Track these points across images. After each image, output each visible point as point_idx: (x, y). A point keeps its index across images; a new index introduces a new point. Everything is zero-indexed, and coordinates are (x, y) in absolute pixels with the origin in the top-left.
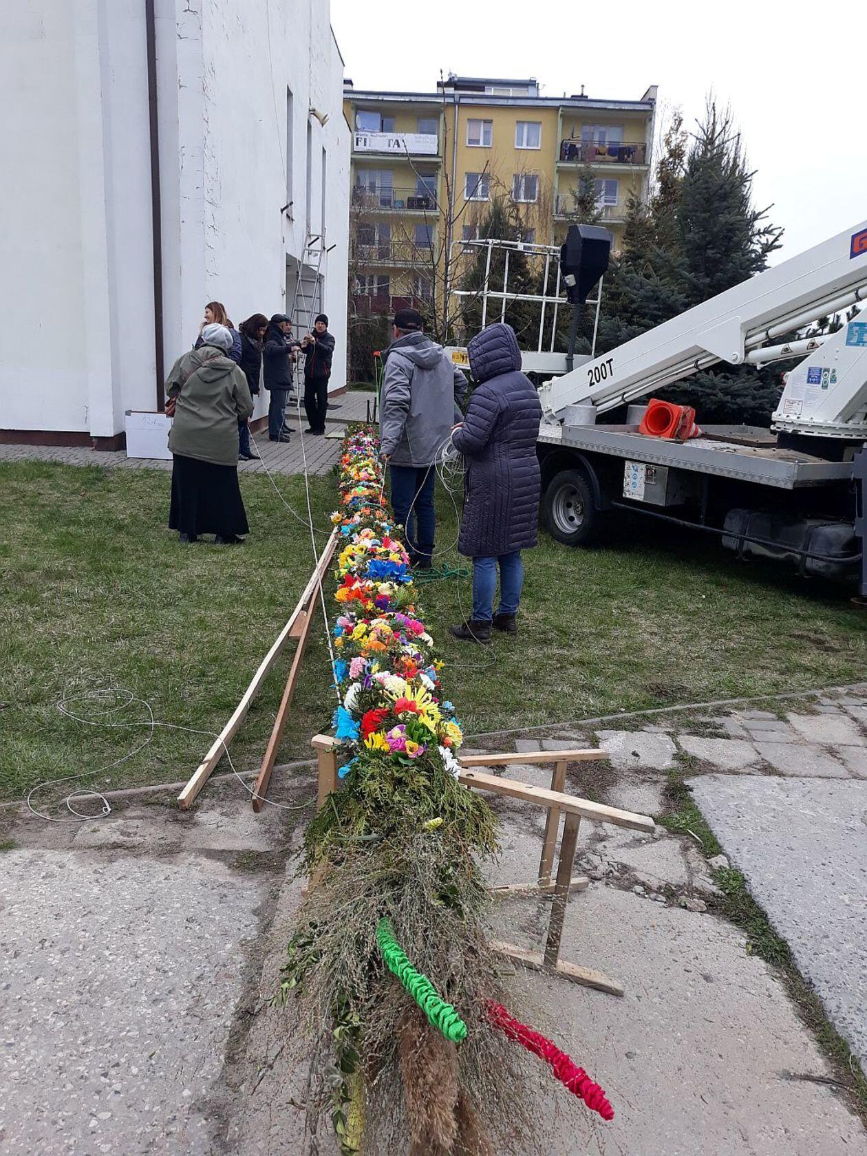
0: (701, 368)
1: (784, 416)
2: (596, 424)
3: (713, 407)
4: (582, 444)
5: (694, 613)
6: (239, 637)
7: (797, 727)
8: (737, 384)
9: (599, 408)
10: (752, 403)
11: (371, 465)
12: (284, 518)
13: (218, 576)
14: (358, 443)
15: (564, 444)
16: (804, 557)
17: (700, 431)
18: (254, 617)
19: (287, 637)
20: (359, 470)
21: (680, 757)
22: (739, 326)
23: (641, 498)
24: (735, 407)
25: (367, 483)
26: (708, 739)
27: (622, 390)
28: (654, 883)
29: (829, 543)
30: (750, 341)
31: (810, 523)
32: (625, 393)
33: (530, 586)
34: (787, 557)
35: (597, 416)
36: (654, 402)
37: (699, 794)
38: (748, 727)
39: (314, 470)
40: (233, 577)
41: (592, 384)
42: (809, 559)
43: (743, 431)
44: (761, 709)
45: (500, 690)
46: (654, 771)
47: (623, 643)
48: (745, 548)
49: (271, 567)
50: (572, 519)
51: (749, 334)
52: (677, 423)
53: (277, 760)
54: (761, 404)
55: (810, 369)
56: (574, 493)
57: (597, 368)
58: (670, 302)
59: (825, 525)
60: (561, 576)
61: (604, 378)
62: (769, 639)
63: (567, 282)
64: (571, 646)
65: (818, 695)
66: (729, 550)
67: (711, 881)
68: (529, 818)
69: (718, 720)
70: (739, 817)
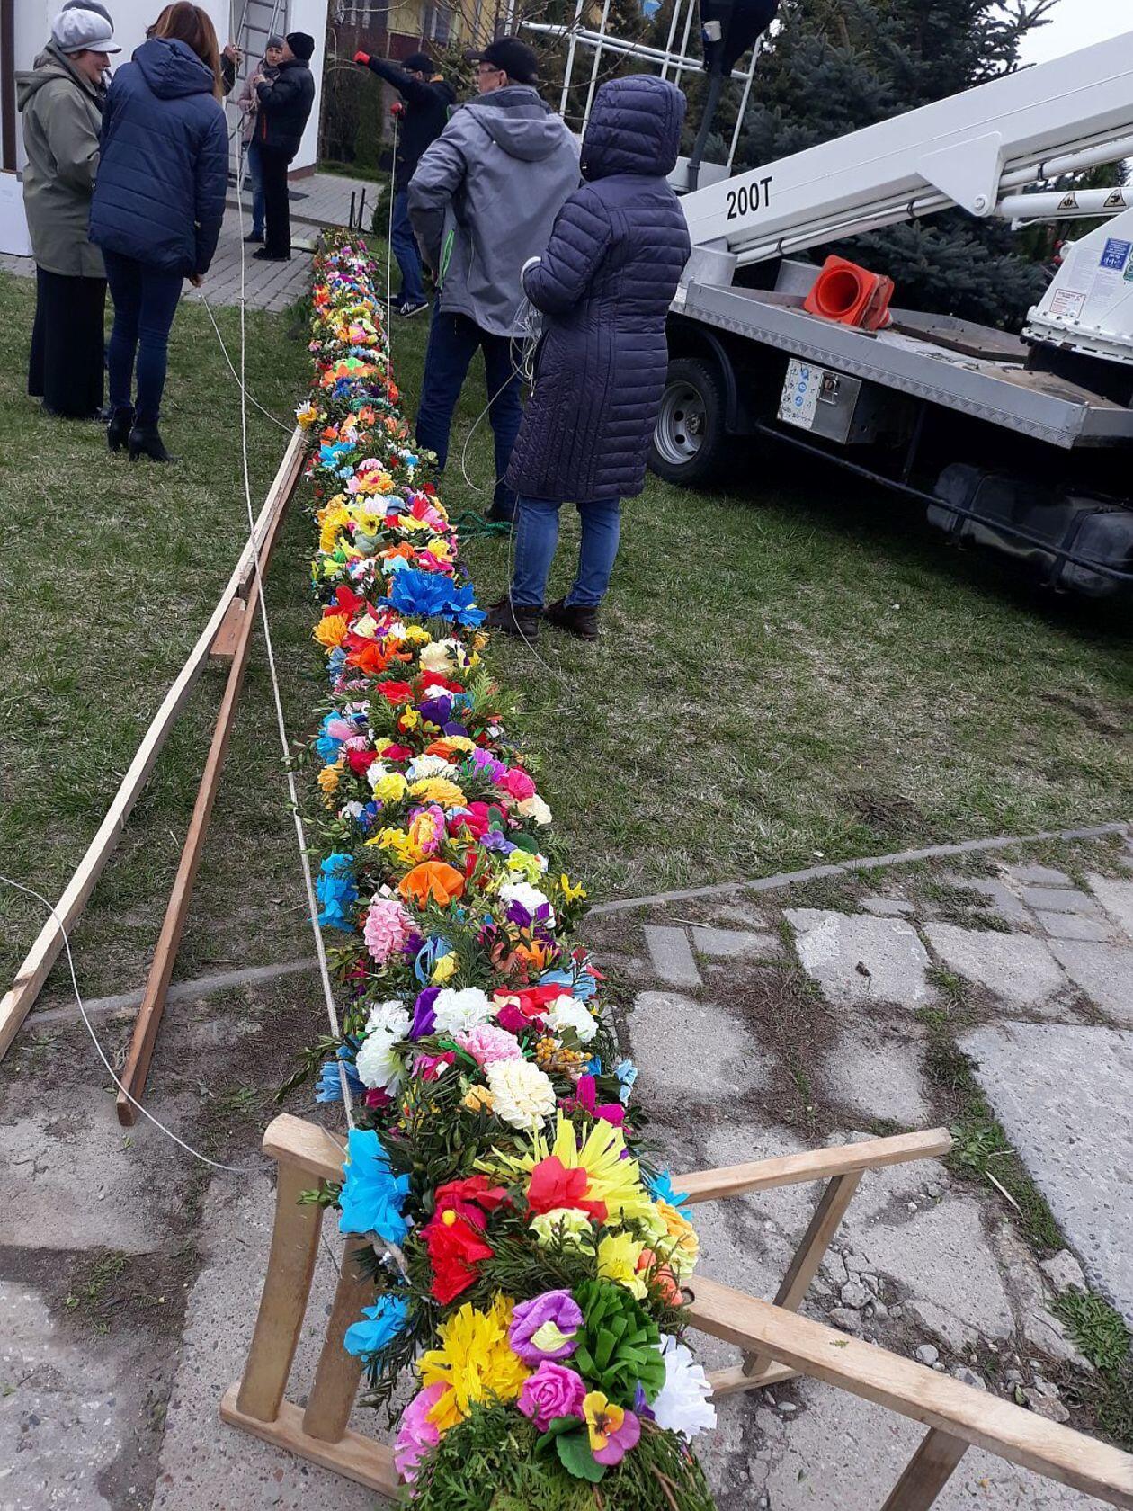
0: (917, 214)
1: (1052, 318)
2: (733, 284)
3: (910, 280)
4: (719, 319)
5: (891, 641)
6: (118, 632)
7: (1110, 907)
8: (951, 247)
9: (741, 257)
10: (969, 282)
11: (368, 314)
12: (209, 383)
13: (87, 491)
14: (343, 268)
15: (687, 313)
16: (1062, 559)
17: (891, 319)
18: (147, 587)
19: (208, 655)
20: (347, 321)
21: (939, 976)
22: (997, 149)
23: (806, 425)
24: (942, 285)
25: (363, 351)
26: (975, 931)
27: (778, 231)
28: (957, 1338)
29: (1107, 544)
30: (1010, 179)
31: (1077, 505)
32: (783, 239)
33: (626, 563)
34: (1035, 555)
35: (736, 270)
36: (833, 261)
37: (991, 1079)
38: (1033, 904)
39: (264, 302)
40: (113, 496)
41: (731, 216)
42: (1068, 565)
43: (949, 326)
44: (1045, 863)
45: (600, 795)
46: (899, 1011)
47: (789, 695)
48: (964, 531)
49: (182, 480)
50: (680, 439)
51: (1011, 166)
52: (866, 303)
53: (178, 970)
54: (978, 285)
55: (1109, 242)
56: (689, 396)
57: (743, 189)
58: (862, 94)
59: (1101, 512)
60: (672, 547)
61: (754, 209)
62: (1013, 702)
63: (708, 33)
64: (706, 697)
65: (1123, 833)
66: (937, 529)
67: (1058, 1325)
68: (690, 1141)
69: (982, 885)
70: (1072, 1142)
